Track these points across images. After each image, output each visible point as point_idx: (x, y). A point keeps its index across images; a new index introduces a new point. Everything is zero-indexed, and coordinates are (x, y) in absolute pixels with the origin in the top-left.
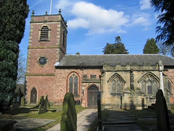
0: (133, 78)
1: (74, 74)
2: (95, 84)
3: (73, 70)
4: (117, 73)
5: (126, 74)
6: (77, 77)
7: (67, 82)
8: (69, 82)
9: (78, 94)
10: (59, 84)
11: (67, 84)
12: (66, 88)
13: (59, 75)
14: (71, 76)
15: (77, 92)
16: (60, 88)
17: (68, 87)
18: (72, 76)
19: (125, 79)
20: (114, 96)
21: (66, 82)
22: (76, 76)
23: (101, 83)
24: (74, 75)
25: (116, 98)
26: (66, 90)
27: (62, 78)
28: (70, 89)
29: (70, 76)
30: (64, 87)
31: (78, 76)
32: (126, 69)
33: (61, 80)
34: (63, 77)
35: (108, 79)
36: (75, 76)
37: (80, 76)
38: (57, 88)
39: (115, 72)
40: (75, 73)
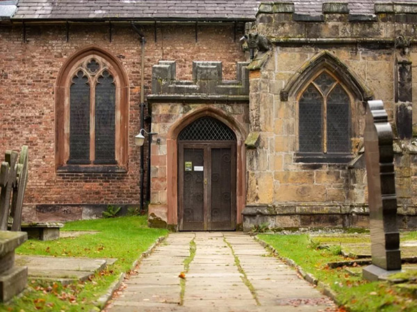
0: (410, 80)
1: (93, 60)
2: (215, 107)
3: (88, 42)
4: (326, 56)
5: (375, 58)
6: (111, 77)
7: (59, 103)
8: (71, 100)
9: (115, 163)
10: (19, 113)
11: (60, 113)
12: (52, 133)
13: (18, 67)
14: (80, 72)
15: (111, 154)
16: (25, 133)
17: (67, 130)
18: (86, 72)
19: (366, 84)
20: (315, 167)
21: (53, 104)
22: (105, 72)
23: (247, 102)
24: (93, 65)
25: (324, 178)
26: (52, 146)
27: (30, 81)
28: (73, 141)
29: (73, 71)
30: (42, 127)
31: (114, 72)
32: (374, 34)
33: (26, 90)
34: (38, 79)
35: (283, 84)
36: (100, 72)
37: (127, 70)
38: (9, 133)
39: (322, 52)
40: (99, 59)
